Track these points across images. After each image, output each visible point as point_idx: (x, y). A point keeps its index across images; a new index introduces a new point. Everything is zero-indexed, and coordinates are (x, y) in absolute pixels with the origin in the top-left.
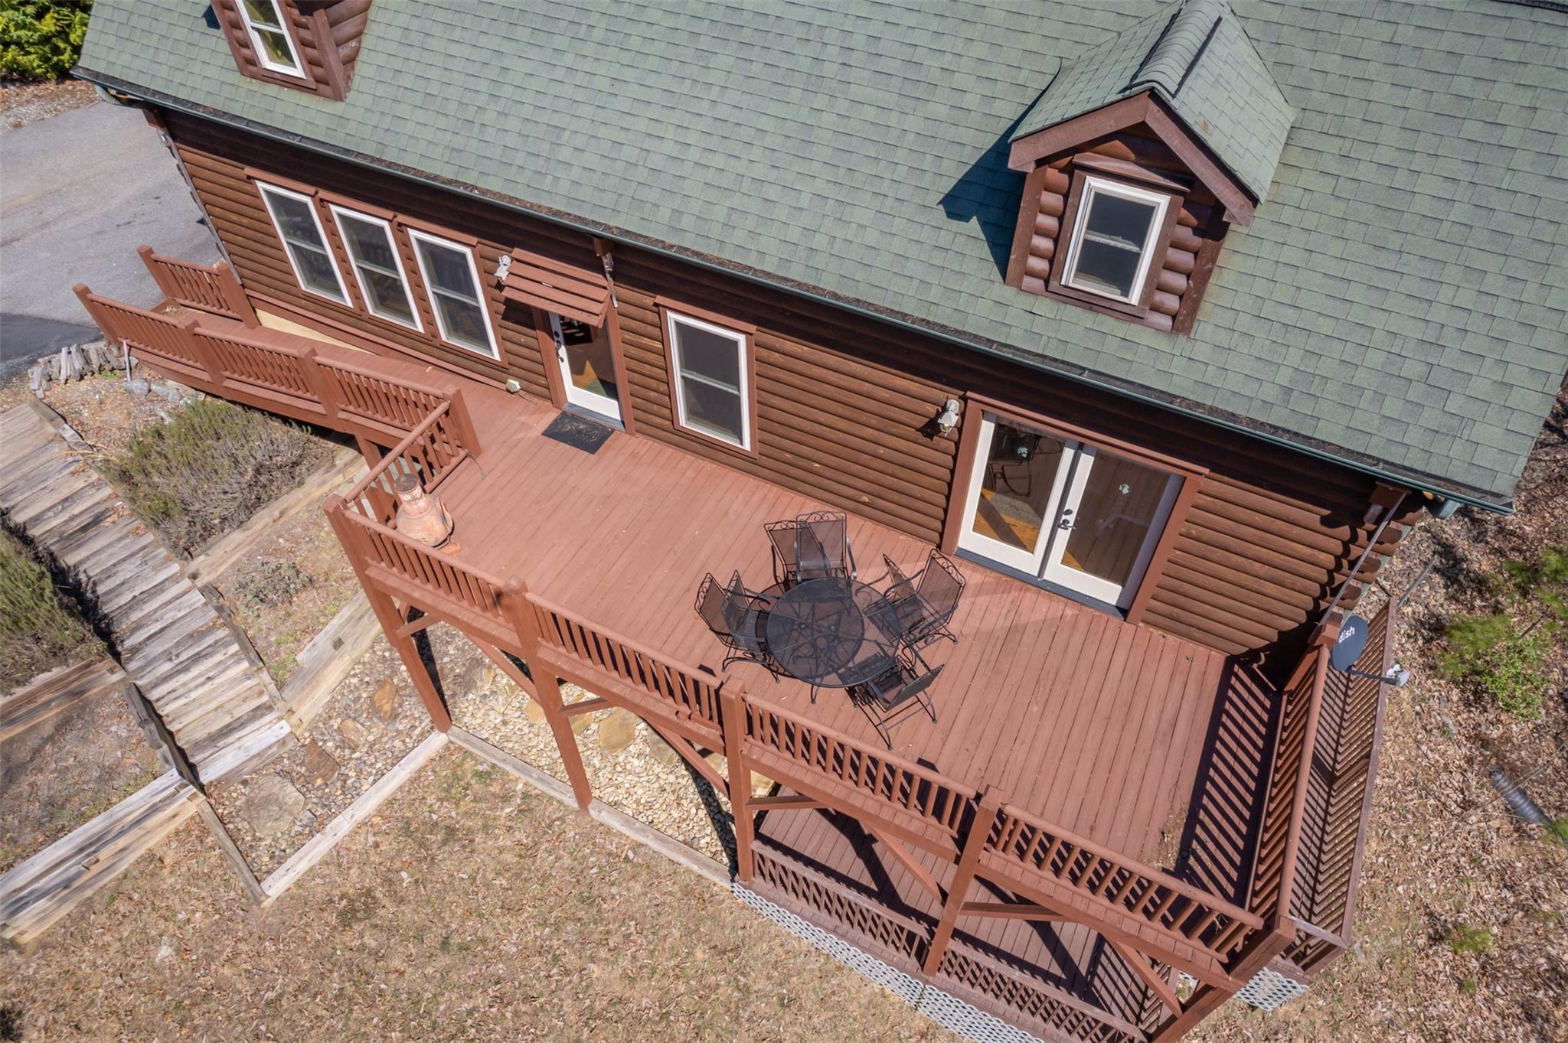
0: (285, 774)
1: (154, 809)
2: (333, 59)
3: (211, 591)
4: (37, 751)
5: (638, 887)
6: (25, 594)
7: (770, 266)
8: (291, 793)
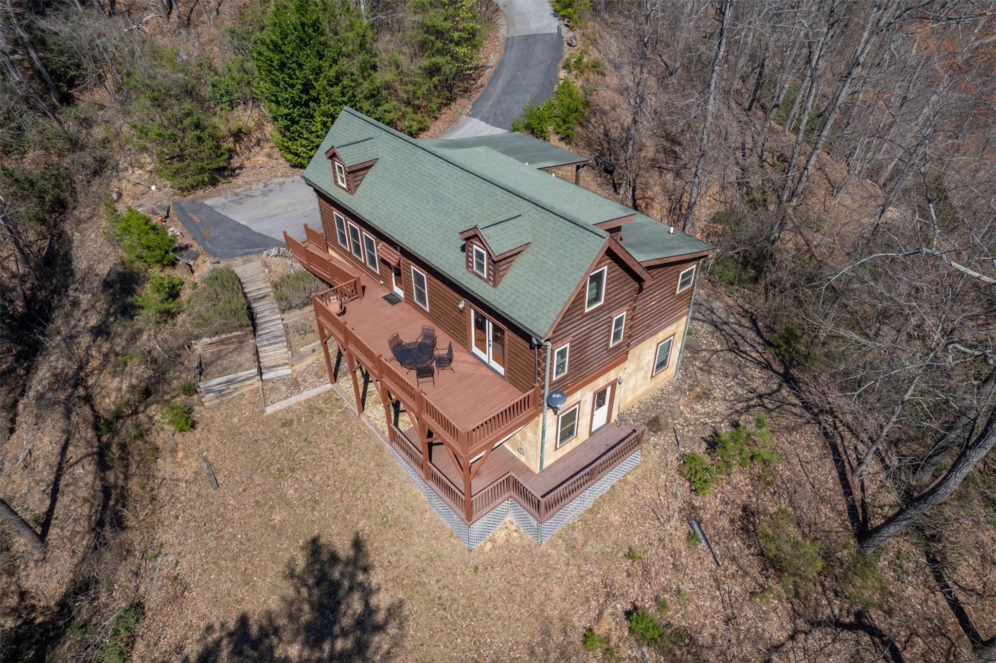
0: (285, 384)
1: (247, 379)
2: (352, 186)
3: (286, 326)
4: (226, 354)
5: (364, 441)
6: (239, 307)
7: (423, 255)
8: (284, 388)
